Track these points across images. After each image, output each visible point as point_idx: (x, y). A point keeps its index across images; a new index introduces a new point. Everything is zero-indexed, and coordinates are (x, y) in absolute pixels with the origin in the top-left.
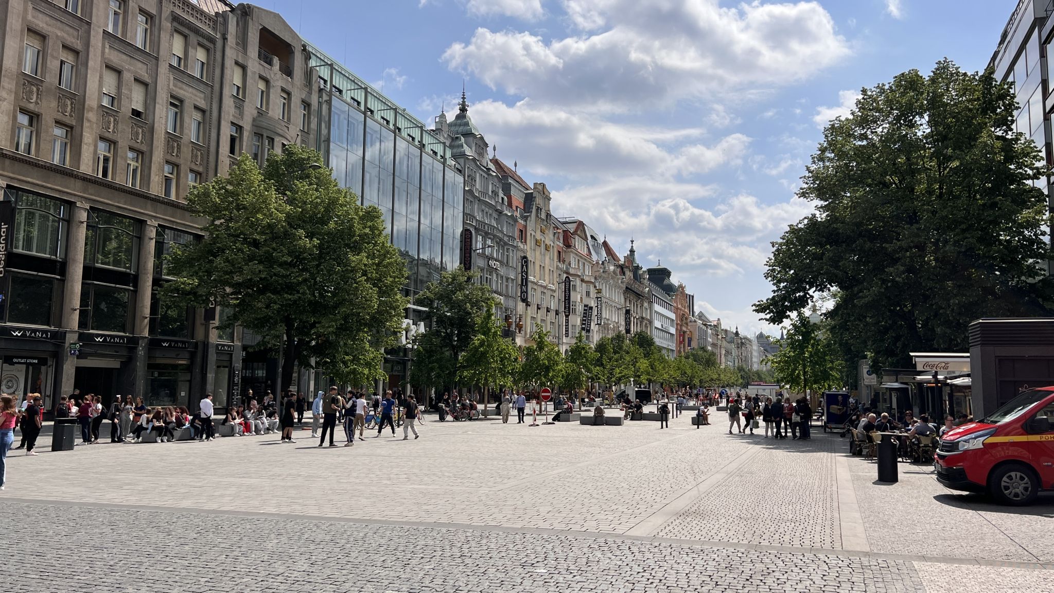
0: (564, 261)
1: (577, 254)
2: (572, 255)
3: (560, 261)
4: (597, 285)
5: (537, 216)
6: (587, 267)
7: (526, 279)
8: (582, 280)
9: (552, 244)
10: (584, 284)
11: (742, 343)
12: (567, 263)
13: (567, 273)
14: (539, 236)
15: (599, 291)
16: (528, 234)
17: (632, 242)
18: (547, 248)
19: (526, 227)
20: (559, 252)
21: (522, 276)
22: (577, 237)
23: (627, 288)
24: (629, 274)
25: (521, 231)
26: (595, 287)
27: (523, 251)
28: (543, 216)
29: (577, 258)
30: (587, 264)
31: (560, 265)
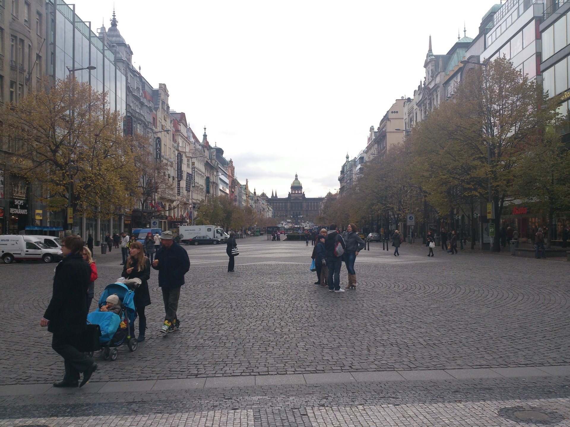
1: (183, 137)
2: (180, 137)
3: (174, 141)
5: (162, 108)
6: (187, 146)
7: (160, 154)
8: (186, 156)
9: (170, 129)
10: (186, 159)
11: (258, 200)
12: (177, 142)
13: (178, 150)
14: (163, 123)
15: (193, 164)
16: (158, 121)
17: (205, 129)
18: (167, 132)
19: (156, 115)
20: (173, 134)
21: (157, 151)
22: (182, 124)
23: (206, 162)
24: (207, 153)
25: (154, 118)
26: (192, 160)
27: (156, 133)
28: (165, 108)
29: (182, 139)
30: (187, 144)
31: (174, 144)
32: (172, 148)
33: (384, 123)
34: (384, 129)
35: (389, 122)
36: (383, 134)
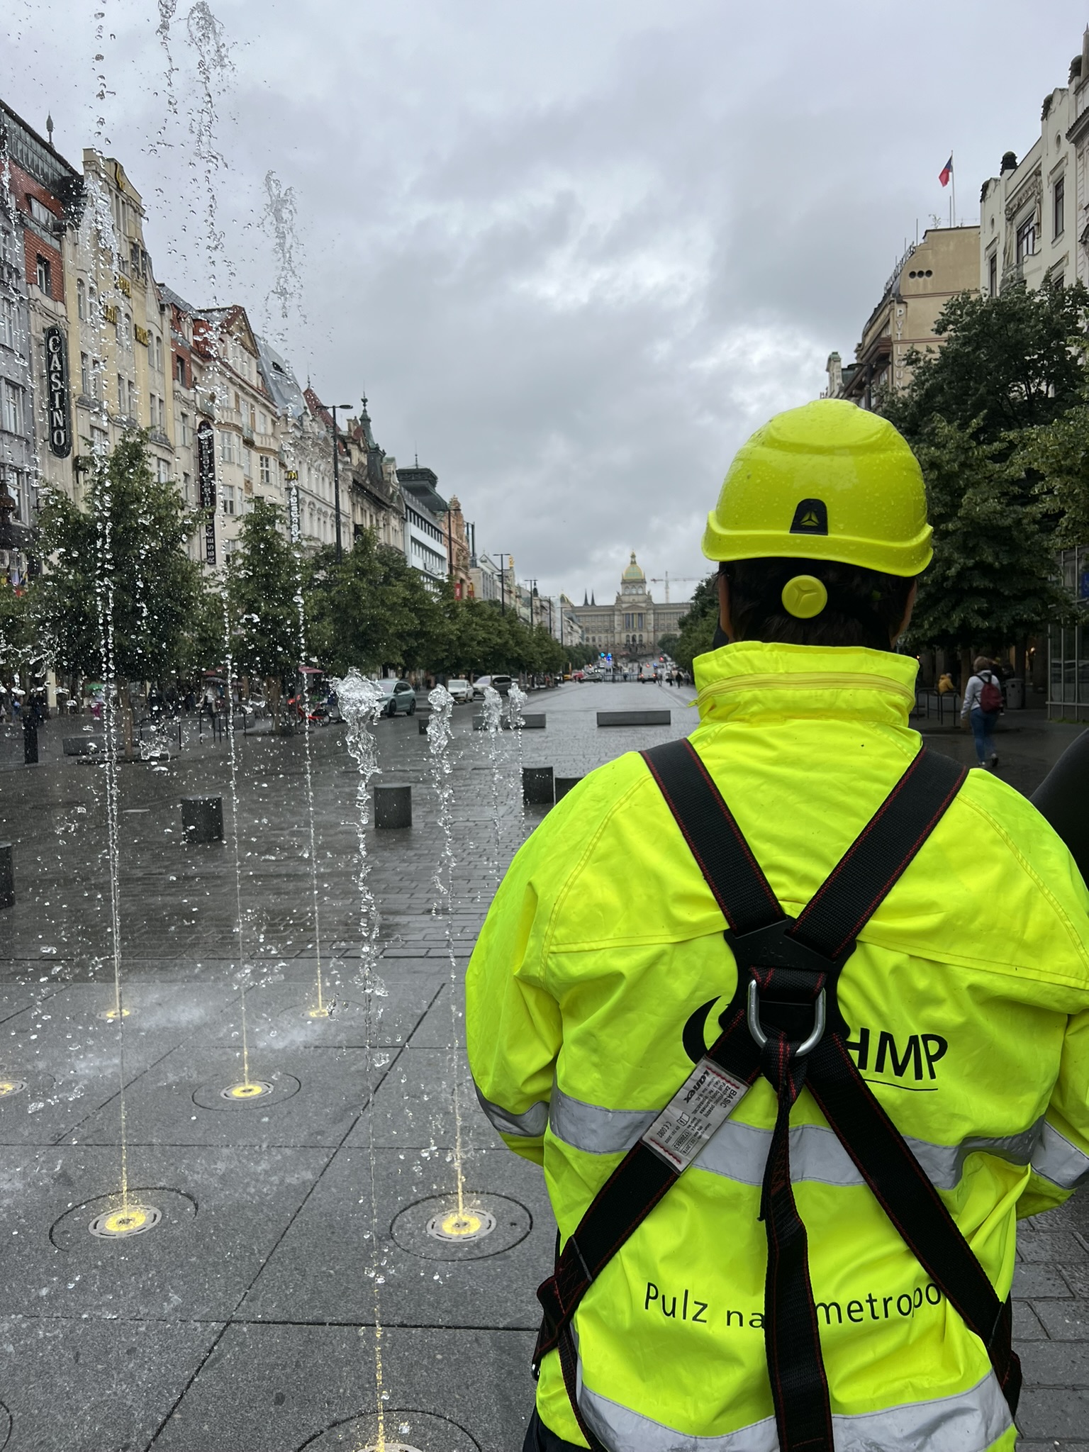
1: (232, 379)
3: (183, 384)
4: (288, 462)
6: (258, 417)
7: (64, 392)
8: (249, 443)
9: (156, 333)
10: (256, 456)
13: (206, 416)
15: (293, 476)
16: (71, 279)
17: (365, 401)
18: (141, 337)
19: (59, 254)
20: (180, 359)
21: (51, 383)
23: (355, 481)
24: (357, 457)
25: (45, 262)
26: (282, 465)
27: (48, 314)
29: (234, 390)
30: (258, 409)
31: (184, 392)
32: (169, 401)
33: (882, 317)
34: (884, 335)
35: (902, 307)
36: (882, 350)
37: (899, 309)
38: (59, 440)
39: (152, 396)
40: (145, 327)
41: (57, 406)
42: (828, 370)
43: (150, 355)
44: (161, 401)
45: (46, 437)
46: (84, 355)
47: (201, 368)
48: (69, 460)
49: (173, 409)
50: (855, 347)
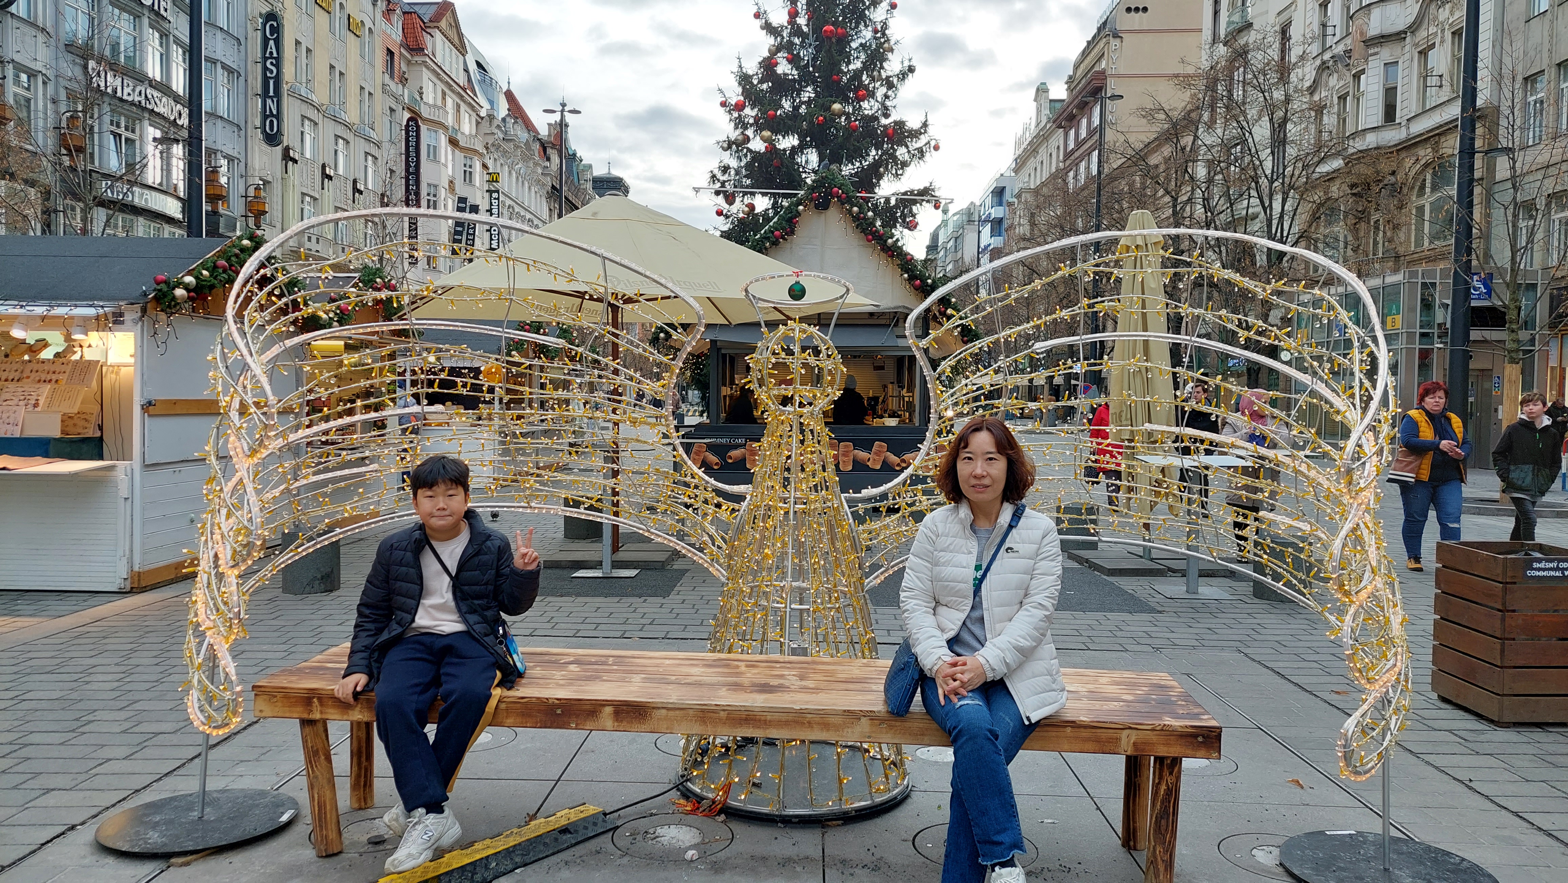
0: (403, 81)
1: (439, 73)
2: (426, 74)
3: (392, 77)
4: (490, 163)
6: (463, 116)
7: (278, 80)
8: (454, 142)
9: (368, 24)
10: (460, 156)
12: (411, 86)
13: (413, 111)
15: (493, 179)
18: (353, 27)
20: (390, 53)
21: (265, 69)
22: (438, 35)
23: (553, 187)
26: (485, 165)
29: (440, 86)
30: (463, 107)
31: (394, 86)
32: (378, 94)
33: (1096, 50)
34: (1096, 69)
35: (1117, 42)
36: (1096, 83)
37: (1114, 42)
38: (272, 129)
39: (362, 88)
40: (357, 17)
41: (271, 94)
42: (1035, 100)
43: (362, 46)
44: (370, 94)
45: (258, 124)
46: (298, 43)
47: (409, 63)
48: (279, 149)
49: (381, 103)
50: (1066, 79)
